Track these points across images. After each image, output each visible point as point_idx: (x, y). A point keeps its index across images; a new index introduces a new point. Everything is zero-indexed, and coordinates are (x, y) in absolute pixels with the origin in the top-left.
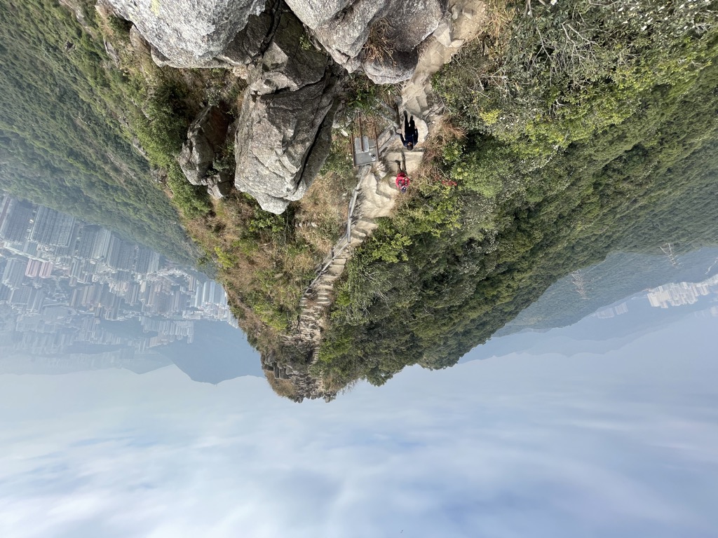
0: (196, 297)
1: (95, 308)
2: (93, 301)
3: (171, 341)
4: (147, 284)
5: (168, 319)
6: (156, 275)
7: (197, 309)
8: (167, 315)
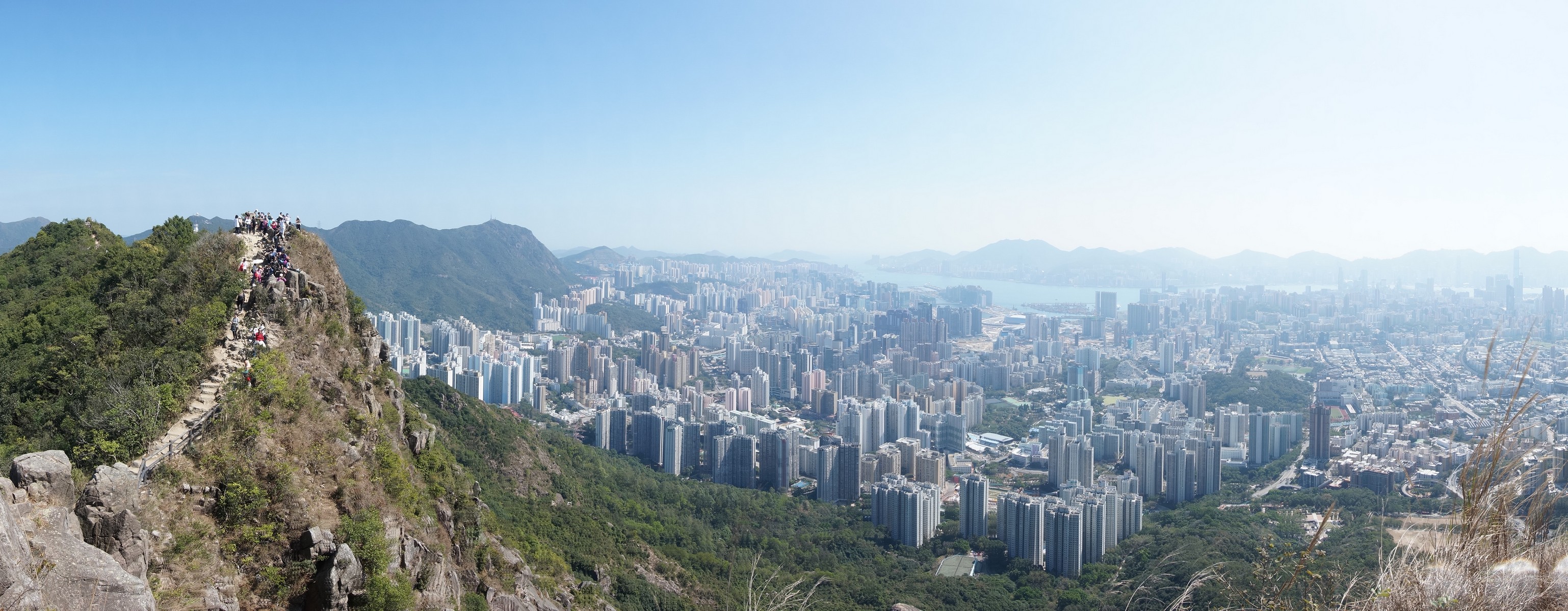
0: (533, 374)
1: (670, 350)
2: (673, 360)
3: (566, 296)
4: (608, 393)
5: (574, 334)
6: (598, 408)
7: (531, 352)
8: (577, 341)
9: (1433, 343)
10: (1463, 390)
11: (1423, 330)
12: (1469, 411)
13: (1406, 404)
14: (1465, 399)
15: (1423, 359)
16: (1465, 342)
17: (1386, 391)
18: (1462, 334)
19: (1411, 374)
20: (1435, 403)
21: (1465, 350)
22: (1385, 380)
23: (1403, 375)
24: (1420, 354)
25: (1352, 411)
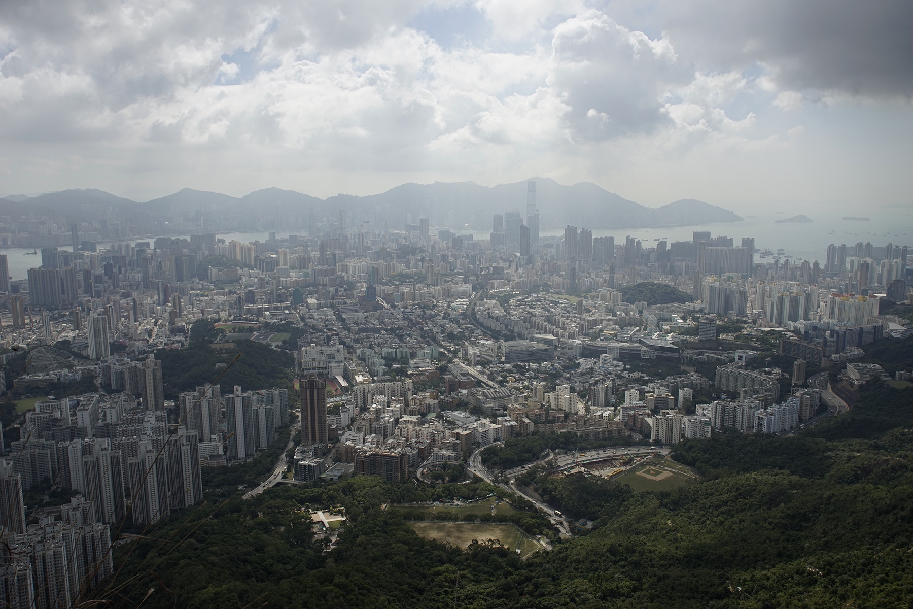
9: (433, 297)
10: (475, 353)
11: (421, 282)
12: (484, 379)
13: (409, 373)
14: (478, 364)
15: (423, 316)
16: (473, 296)
17: (382, 358)
18: (468, 287)
19: (410, 336)
20: (443, 370)
21: (472, 305)
22: (379, 345)
23: (401, 337)
24: (419, 311)
25: (344, 383)
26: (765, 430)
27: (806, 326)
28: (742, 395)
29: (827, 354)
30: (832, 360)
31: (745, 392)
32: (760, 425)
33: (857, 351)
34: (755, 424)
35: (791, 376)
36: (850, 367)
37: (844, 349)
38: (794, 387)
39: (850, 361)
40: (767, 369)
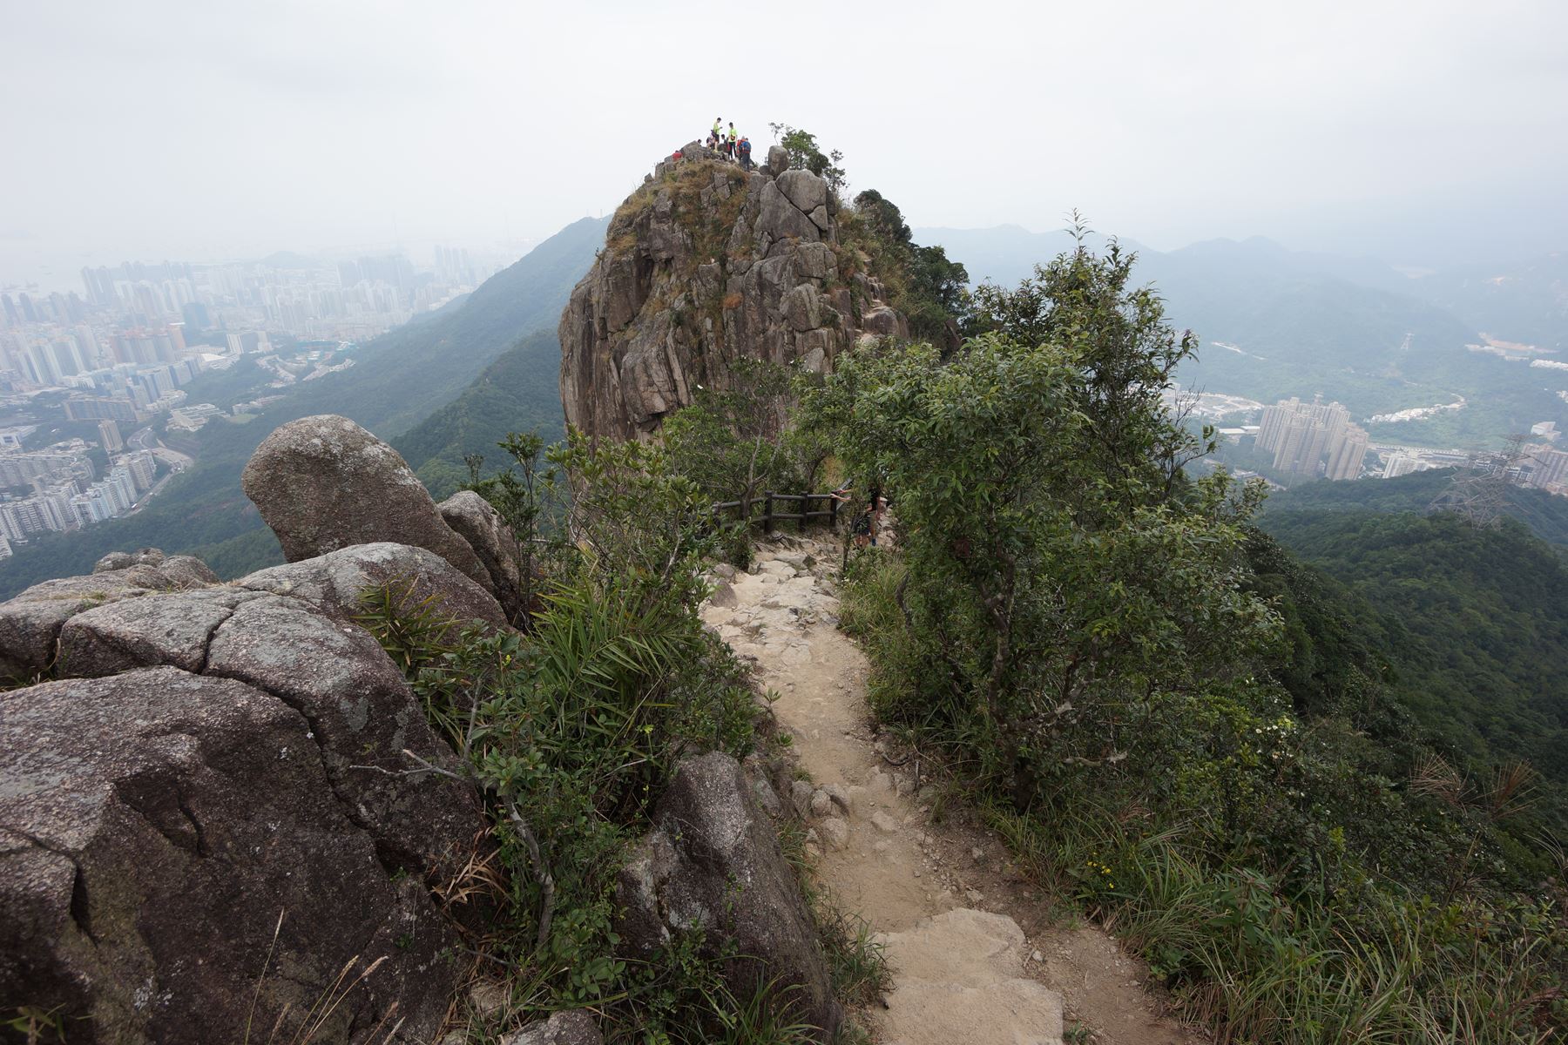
26: (95, 517)
27: (94, 378)
28: (36, 485)
29: (139, 406)
30: (149, 412)
31: (41, 480)
32: (84, 514)
33: (179, 395)
34: (77, 514)
35: (101, 442)
36: (176, 413)
37: (159, 396)
38: (111, 455)
39: (174, 407)
40: (60, 444)
